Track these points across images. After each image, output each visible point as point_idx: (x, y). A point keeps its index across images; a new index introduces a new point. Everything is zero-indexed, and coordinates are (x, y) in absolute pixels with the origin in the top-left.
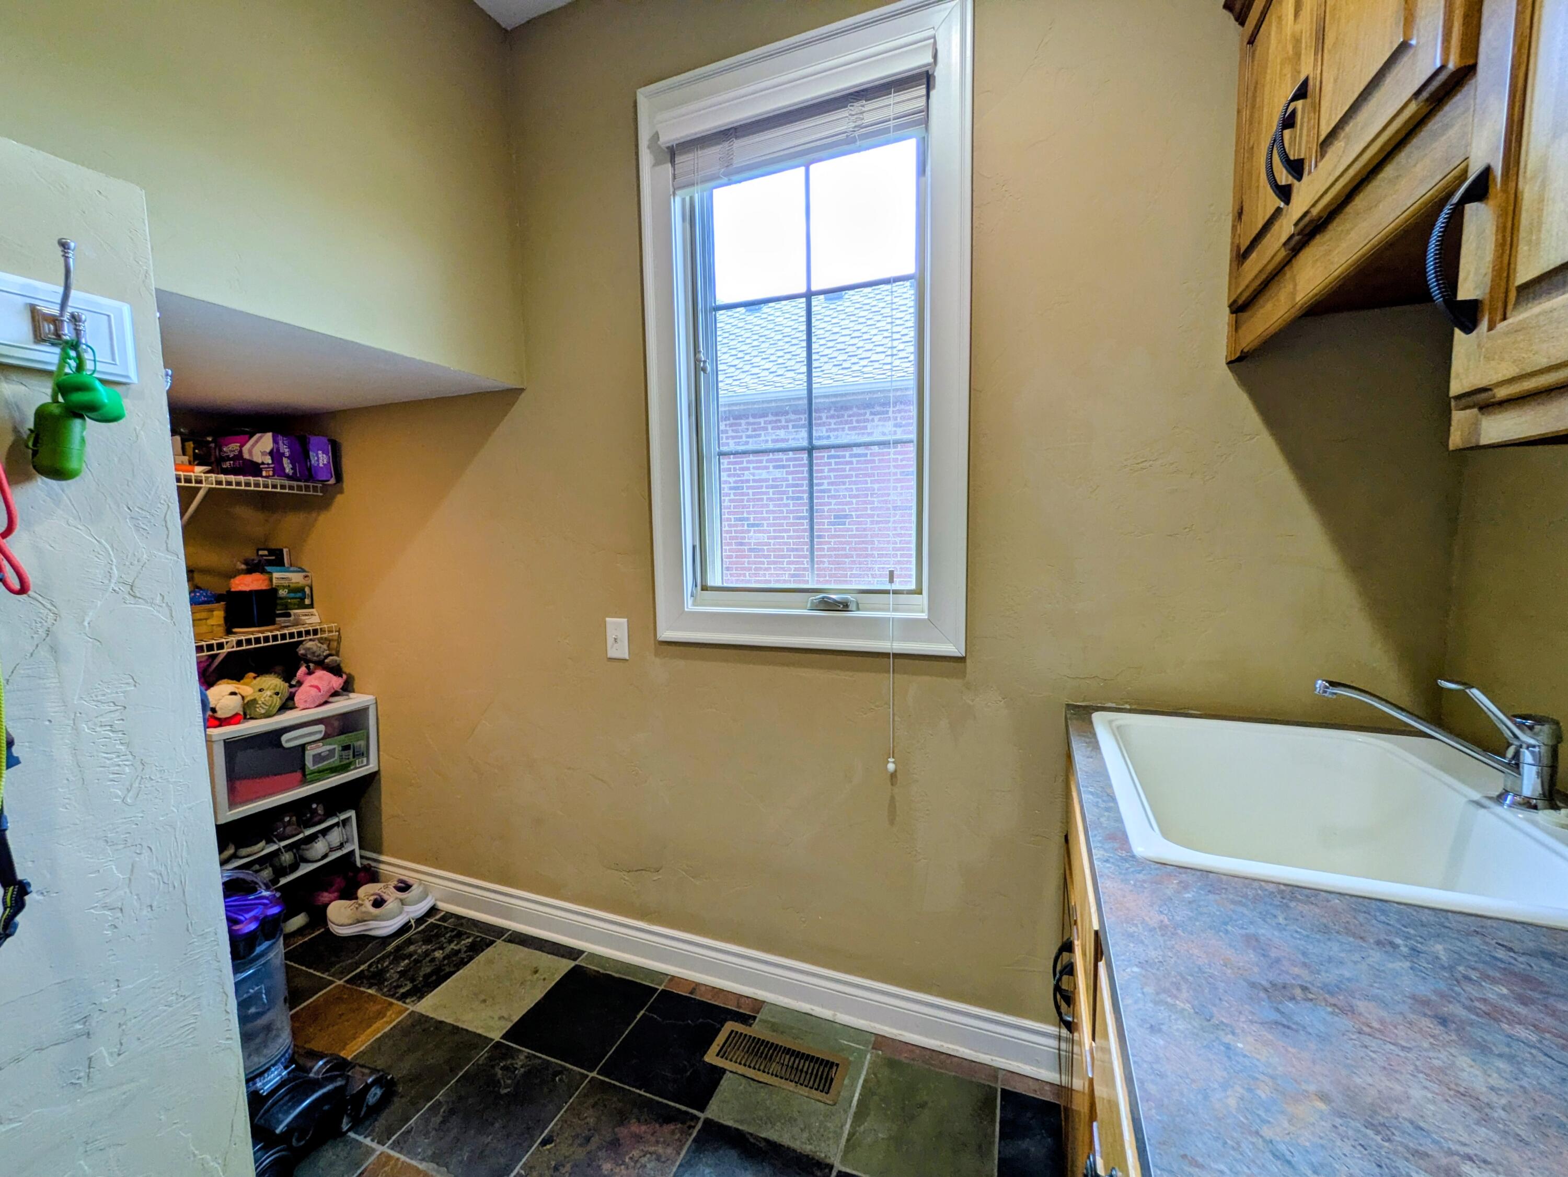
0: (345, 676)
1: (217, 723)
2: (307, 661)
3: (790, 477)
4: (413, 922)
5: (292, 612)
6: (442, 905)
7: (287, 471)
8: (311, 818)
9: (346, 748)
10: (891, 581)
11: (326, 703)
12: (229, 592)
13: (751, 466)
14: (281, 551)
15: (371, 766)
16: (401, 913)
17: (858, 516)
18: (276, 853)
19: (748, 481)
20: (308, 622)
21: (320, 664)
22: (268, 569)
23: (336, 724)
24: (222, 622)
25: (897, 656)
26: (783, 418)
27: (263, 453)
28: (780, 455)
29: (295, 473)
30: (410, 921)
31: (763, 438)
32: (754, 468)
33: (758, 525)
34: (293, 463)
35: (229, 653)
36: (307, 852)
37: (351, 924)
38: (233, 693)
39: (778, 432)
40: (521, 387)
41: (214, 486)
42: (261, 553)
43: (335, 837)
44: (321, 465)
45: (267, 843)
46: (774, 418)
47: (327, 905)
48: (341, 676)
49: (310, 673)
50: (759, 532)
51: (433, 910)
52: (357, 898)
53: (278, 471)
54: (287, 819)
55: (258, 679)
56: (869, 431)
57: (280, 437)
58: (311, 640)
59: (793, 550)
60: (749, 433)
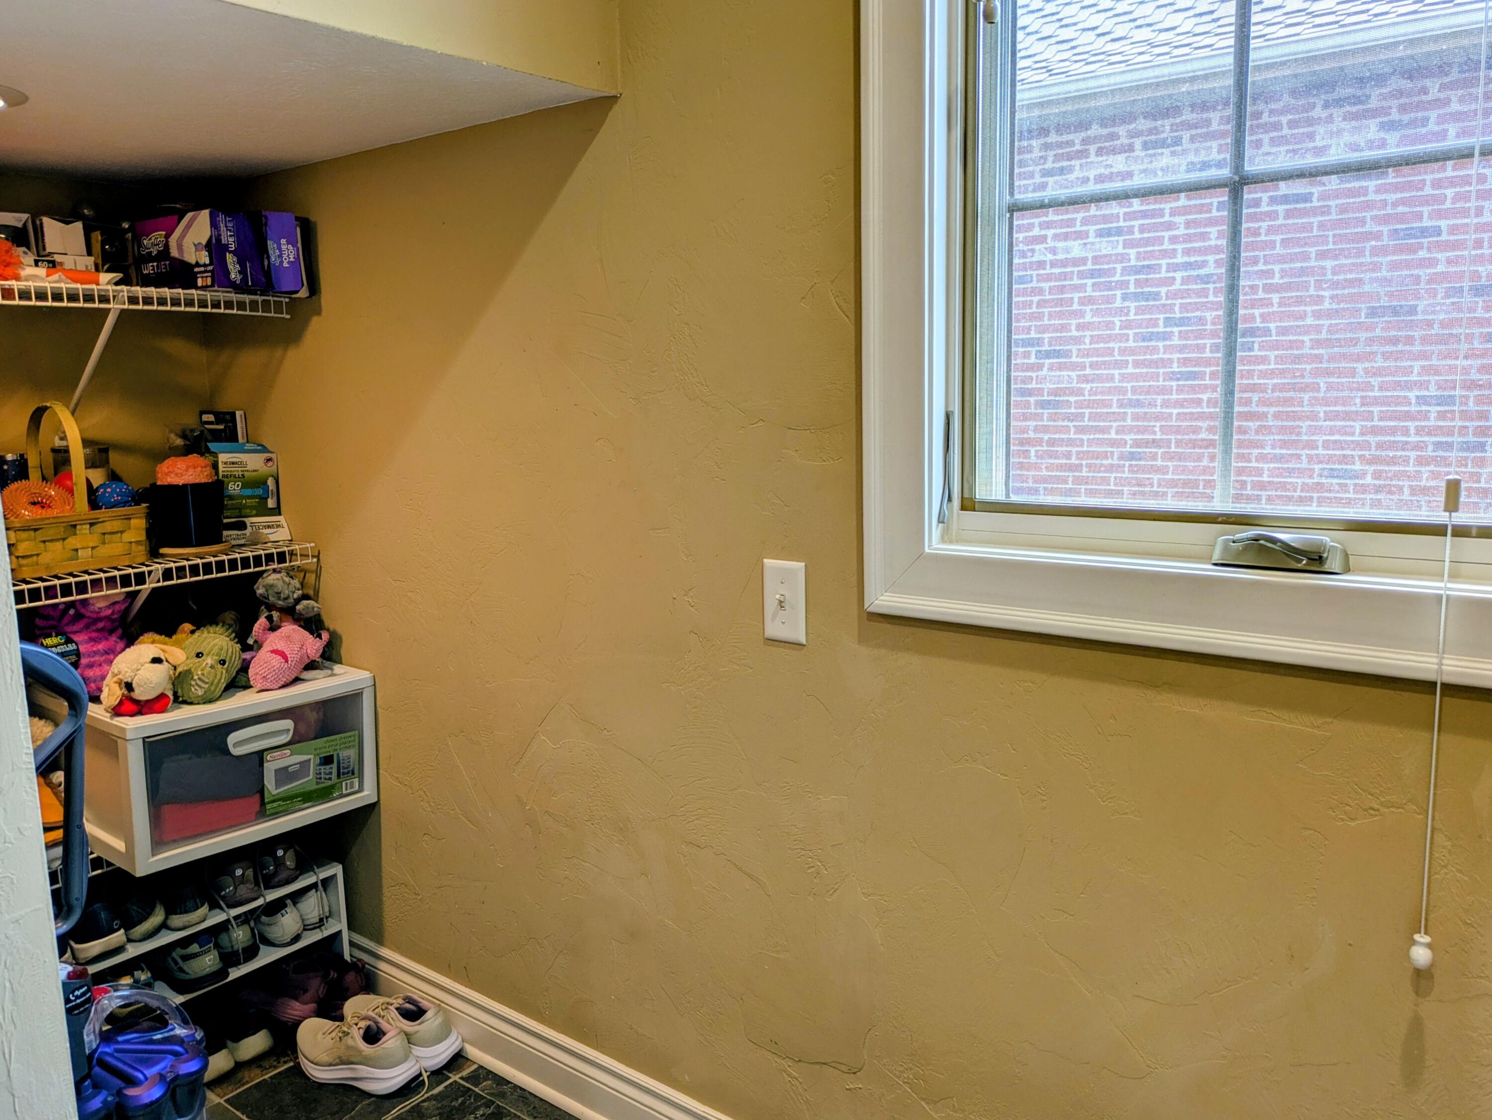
0: (325, 636)
1: (134, 708)
2: (270, 607)
3: (1132, 252)
4: (425, 1075)
5: (248, 521)
6: (473, 1052)
7: (233, 276)
8: (275, 873)
9: (327, 760)
10: (1452, 504)
11: (297, 680)
12: (154, 485)
13: (1050, 233)
14: (233, 415)
15: (365, 793)
16: (405, 1059)
17: (1283, 331)
18: (223, 927)
19: (1041, 264)
20: (272, 538)
21: (289, 612)
22: (213, 446)
23: (312, 716)
24: (142, 537)
25: (1453, 690)
26: (1122, 130)
27: (197, 246)
28: (1114, 208)
29: (244, 280)
30: (420, 1075)
31: (1077, 174)
32: (1056, 237)
33: (1057, 354)
34: (241, 262)
35: (154, 589)
36: (268, 929)
37: (331, 1065)
38: (156, 660)
39: (1110, 159)
40: (613, 93)
41: (126, 307)
42: (206, 417)
43: (311, 906)
44: (286, 265)
45: (211, 908)
46: (1105, 131)
47: (297, 1024)
48: (319, 636)
49: (273, 628)
50: (1061, 367)
51: (458, 1059)
52: (341, 1018)
53: (220, 278)
54: (239, 872)
55: (197, 634)
56: (1319, 143)
57: (221, 217)
58: (274, 571)
59: (1131, 404)
60: (1049, 165)
